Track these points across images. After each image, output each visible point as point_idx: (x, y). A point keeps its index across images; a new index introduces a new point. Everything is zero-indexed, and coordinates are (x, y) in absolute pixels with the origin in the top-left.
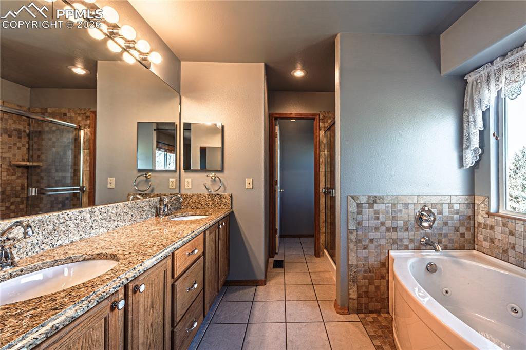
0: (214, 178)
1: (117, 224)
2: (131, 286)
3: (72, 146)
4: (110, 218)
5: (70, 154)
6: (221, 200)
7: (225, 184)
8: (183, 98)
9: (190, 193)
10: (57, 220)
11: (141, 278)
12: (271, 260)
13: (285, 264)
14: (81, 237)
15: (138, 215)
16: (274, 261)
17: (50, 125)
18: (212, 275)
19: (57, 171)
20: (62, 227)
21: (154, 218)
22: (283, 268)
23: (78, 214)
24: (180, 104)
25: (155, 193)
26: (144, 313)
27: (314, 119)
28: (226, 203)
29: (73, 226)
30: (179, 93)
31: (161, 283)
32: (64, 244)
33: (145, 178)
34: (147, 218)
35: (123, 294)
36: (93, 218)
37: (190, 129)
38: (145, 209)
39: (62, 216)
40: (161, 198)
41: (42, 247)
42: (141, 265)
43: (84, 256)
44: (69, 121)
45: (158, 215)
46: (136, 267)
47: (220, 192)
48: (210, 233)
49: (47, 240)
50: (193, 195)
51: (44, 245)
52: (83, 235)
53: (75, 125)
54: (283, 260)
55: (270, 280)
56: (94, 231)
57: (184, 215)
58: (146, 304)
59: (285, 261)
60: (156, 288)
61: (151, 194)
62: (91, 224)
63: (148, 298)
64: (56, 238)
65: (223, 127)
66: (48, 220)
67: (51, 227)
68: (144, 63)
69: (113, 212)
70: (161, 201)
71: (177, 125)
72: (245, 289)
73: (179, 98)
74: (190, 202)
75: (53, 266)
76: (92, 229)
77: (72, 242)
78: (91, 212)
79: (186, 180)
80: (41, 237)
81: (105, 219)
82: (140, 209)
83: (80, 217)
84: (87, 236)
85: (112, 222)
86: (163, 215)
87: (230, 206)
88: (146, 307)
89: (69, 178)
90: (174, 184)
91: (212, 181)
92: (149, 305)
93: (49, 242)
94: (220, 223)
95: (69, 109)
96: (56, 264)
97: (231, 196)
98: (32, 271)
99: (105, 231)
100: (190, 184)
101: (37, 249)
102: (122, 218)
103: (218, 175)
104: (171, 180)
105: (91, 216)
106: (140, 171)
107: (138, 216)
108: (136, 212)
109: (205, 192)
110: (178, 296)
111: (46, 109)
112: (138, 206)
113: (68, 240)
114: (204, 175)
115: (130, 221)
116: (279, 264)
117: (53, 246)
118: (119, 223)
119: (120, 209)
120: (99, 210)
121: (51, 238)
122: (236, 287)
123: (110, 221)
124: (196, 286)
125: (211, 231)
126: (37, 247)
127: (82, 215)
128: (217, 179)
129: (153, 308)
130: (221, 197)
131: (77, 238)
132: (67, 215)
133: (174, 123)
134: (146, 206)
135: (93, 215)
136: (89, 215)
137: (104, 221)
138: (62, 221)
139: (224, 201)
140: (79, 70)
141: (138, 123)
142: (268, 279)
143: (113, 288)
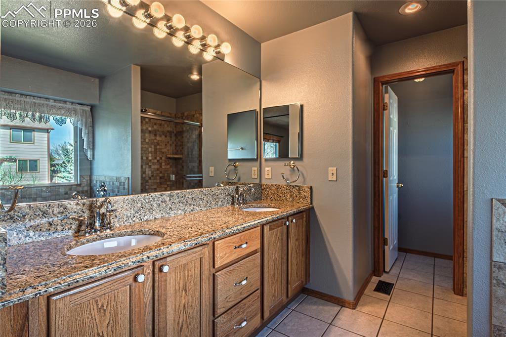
0: (293, 167)
1: (193, 208)
2: (157, 264)
3: (197, 141)
4: (187, 202)
5: (196, 148)
6: (300, 193)
7: (305, 175)
8: (263, 83)
9: (269, 183)
10: (144, 199)
11: (169, 259)
12: (375, 280)
13: (395, 291)
14: (163, 215)
15: (213, 201)
16: (380, 281)
17: (186, 126)
18: (277, 276)
19: (190, 162)
20: (148, 206)
21: (229, 206)
22: (389, 295)
23: (159, 196)
24: (261, 89)
25: (242, 181)
26: (175, 293)
27: (452, 71)
28: (305, 197)
29: (155, 205)
30: (260, 78)
31: (196, 269)
32: (149, 220)
33: (233, 167)
34: (223, 205)
35: (151, 270)
36: (172, 201)
37: (288, 115)
38: (220, 196)
39: (147, 197)
40: (237, 187)
41: (133, 219)
42: (168, 247)
43: (150, 231)
44: (195, 121)
45: (233, 204)
46: (162, 248)
47: (299, 183)
48: (271, 229)
49: (137, 214)
50: (272, 185)
51: (135, 218)
52: (164, 214)
53: (199, 124)
54: (393, 284)
55: (363, 305)
56: (173, 212)
57: (258, 206)
58: (177, 285)
59: (397, 286)
60: (190, 272)
61: (238, 183)
62: (170, 206)
63: (180, 279)
64: (143, 214)
65: (302, 106)
66: (137, 199)
67: (139, 205)
68: (219, 57)
69: (190, 197)
70: (237, 189)
71: (258, 112)
72: (327, 305)
73: (259, 83)
74: (270, 194)
75: (131, 235)
76: (171, 210)
77: (155, 219)
78: (170, 196)
79: (267, 169)
80: (133, 212)
81: (182, 203)
82: (216, 197)
83: (161, 199)
84: (167, 216)
85: (188, 206)
86: (237, 204)
87: (309, 201)
88: (177, 287)
89: (196, 167)
90: (256, 173)
91: (291, 171)
92: (181, 286)
93: (139, 217)
94: (290, 219)
95: (196, 111)
96: (133, 234)
97: (311, 189)
98: (119, 236)
99: (183, 213)
100: (270, 174)
101: (131, 221)
102: (198, 203)
103: (298, 163)
104: (253, 168)
105: (170, 199)
106: (230, 160)
107: (214, 203)
108: (211, 199)
109: (283, 183)
110: (219, 287)
111: (184, 114)
112: (213, 193)
113: (152, 216)
114: (281, 163)
115: (205, 207)
116: (385, 288)
117: (141, 220)
118: (195, 207)
119: (196, 194)
120: (177, 194)
121: (139, 213)
122: (316, 299)
123: (186, 205)
124: (244, 282)
125: (272, 227)
126: (130, 219)
127: (163, 197)
128: (295, 168)
129: (186, 291)
130: (299, 188)
131: (159, 216)
132: (151, 196)
133: (255, 110)
134: (221, 194)
135: (171, 199)
136: (169, 198)
137: (181, 205)
138: (147, 201)
139: (303, 194)
140: (195, 77)
141: (228, 115)
142: (360, 302)
143: (132, 262)
